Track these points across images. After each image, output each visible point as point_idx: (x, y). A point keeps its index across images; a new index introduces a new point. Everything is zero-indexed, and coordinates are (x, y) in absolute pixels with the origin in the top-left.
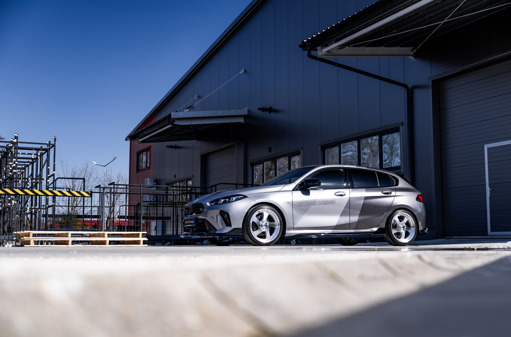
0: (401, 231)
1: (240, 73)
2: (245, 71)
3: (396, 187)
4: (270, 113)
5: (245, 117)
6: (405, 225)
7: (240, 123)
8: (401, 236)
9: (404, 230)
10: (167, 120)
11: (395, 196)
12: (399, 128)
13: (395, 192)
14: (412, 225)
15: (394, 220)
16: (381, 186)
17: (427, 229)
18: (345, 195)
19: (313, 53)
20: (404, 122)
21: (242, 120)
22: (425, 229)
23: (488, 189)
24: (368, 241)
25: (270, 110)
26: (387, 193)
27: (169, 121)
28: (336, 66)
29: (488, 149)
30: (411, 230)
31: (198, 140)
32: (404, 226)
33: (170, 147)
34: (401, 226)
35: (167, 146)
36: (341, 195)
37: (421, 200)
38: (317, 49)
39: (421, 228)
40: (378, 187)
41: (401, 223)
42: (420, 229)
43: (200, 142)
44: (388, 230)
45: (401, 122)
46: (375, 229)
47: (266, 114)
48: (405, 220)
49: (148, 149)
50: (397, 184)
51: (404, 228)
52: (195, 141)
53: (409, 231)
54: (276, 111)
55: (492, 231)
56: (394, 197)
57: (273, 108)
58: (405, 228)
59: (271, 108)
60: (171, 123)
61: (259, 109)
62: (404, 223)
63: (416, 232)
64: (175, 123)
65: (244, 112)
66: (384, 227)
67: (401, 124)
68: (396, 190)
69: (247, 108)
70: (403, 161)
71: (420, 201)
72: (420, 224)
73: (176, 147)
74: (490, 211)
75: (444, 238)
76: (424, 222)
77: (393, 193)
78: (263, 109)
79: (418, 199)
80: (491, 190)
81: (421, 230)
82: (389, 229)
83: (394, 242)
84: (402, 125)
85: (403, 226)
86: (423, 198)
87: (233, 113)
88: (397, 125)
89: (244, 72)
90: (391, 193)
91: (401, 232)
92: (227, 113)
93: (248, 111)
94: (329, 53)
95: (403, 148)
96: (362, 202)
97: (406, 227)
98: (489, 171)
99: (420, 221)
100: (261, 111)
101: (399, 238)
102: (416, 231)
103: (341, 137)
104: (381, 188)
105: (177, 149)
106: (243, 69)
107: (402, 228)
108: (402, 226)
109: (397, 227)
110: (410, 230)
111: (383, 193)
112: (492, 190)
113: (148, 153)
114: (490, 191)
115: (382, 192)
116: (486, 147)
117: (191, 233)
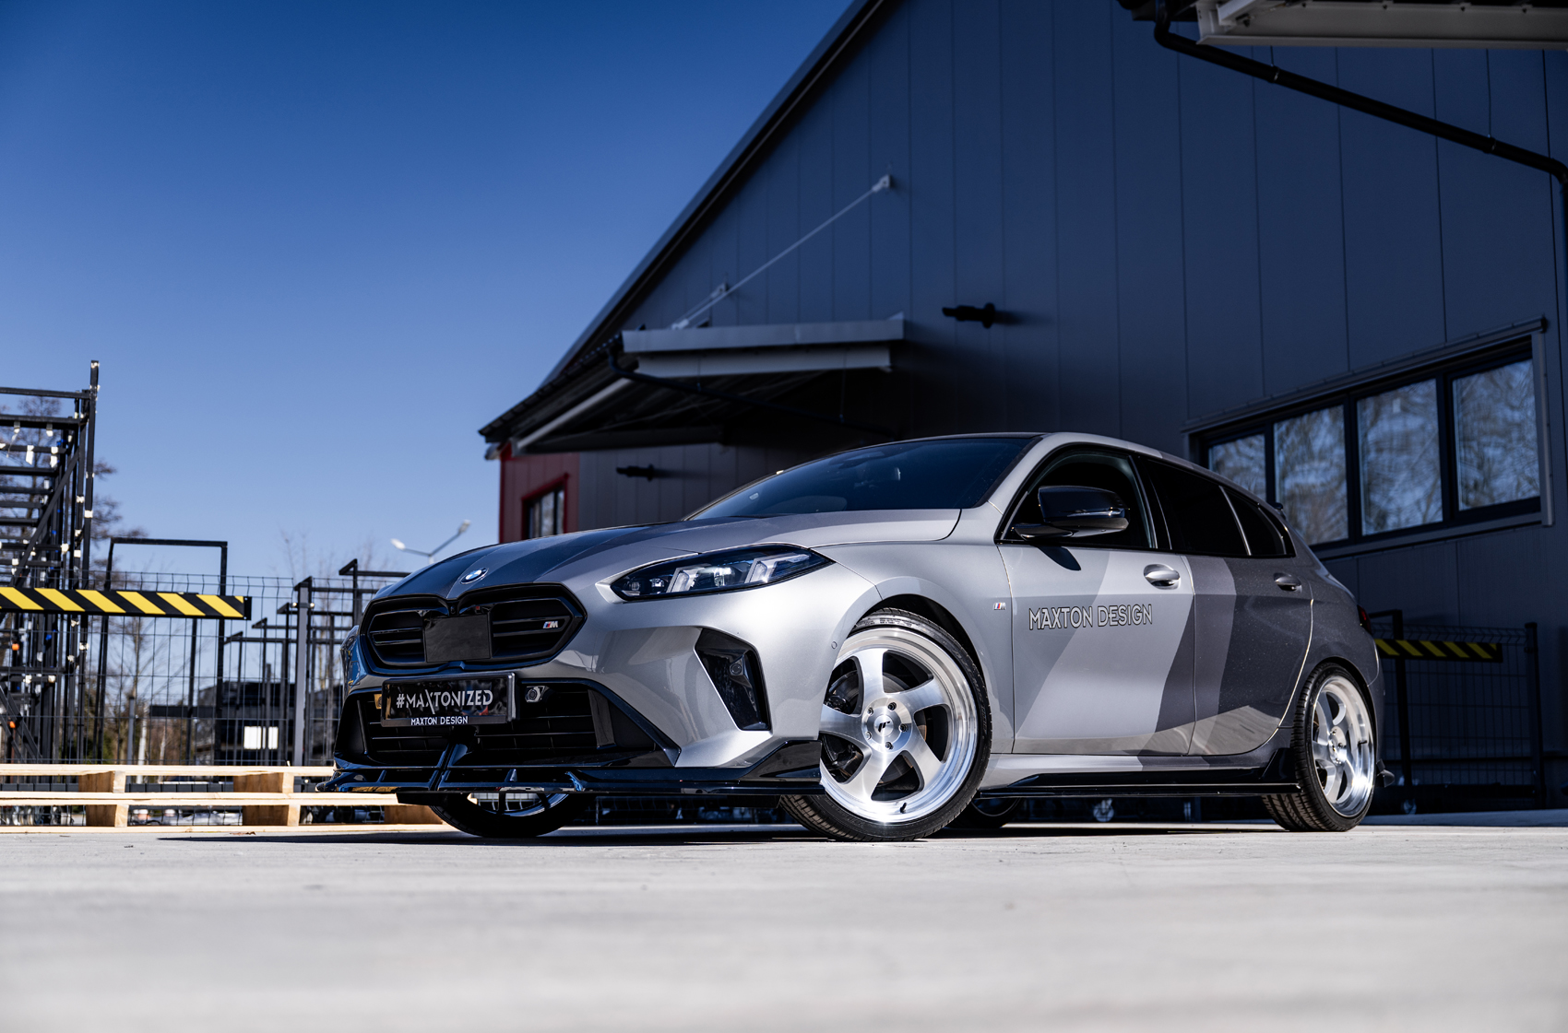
1: (876, 188)
2: (893, 183)
4: (987, 325)
5: (893, 347)
7: (875, 371)
10: (610, 359)
12: (1530, 344)
19: (1177, 28)
20: (1551, 317)
21: (882, 361)
24: (1406, 807)
25: (988, 316)
27: (615, 364)
28: (1271, 80)
31: (726, 441)
33: (631, 472)
35: (620, 471)
38: (1194, 9)
43: (732, 450)
45: (1540, 317)
47: (971, 333)
49: (558, 485)
52: (716, 447)
54: (1009, 319)
57: (999, 307)
59: (990, 307)
60: (629, 372)
61: (947, 312)
64: (638, 371)
65: (892, 328)
67: (1539, 324)
69: (900, 317)
70: (1551, 475)
73: (650, 473)
78: (962, 313)
84: (1544, 331)
87: (849, 332)
88: (1521, 330)
89: (887, 185)
92: (826, 332)
93: (907, 325)
94: (1247, 23)
95: (1548, 425)
100: (952, 320)
103: (1275, 396)
105: (655, 482)
106: (882, 175)
113: (561, 495)
117: (450, 769)
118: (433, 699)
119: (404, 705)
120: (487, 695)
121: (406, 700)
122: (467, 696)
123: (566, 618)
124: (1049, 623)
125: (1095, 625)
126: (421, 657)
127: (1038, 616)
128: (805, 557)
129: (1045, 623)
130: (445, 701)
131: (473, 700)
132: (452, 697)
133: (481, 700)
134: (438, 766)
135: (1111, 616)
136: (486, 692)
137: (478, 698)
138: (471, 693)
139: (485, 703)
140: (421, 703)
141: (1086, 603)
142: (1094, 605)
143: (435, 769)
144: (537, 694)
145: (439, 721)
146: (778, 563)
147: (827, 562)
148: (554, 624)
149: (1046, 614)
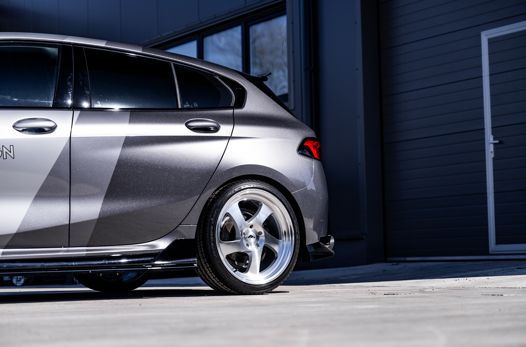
0: (250, 248)
3: (237, 111)
6: (261, 230)
8: (249, 265)
9: (258, 245)
11: (229, 138)
12: (285, 5)
13: (230, 127)
14: (284, 228)
15: (227, 215)
16: (185, 106)
17: (332, 241)
18: (52, 129)
22: (325, 240)
23: (489, 139)
26: (206, 129)
29: (491, 42)
30: (281, 245)
32: (260, 233)
34: (248, 232)
36: (40, 130)
37: (314, 152)
39: (313, 237)
40: (177, 109)
41: (251, 222)
42: (309, 242)
44: (205, 247)
46: (162, 244)
48: (263, 214)
50: (240, 103)
51: (258, 238)
53: (276, 248)
55: (499, 241)
56: (226, 141)
58: (262, 237)
62: (259, 223)
63: (297, 251)
66: (194, 238)
68: (235, 120)
70: (294, 81)
71: (311, 156)
72: (309, 224)
74: (495, 193)
75: (386, 261)
76: (321, 220)
77: (225, 130)
79: (303, 149)
80: (497, 142)
81: (314, 245)
82: (210, 242)
83: (225, 283)
85: (255, 231)
86: (320, 148)
90: (217, 129)
91: (250, 252)
95: (293, 52)
96: (115, 153)
97: (266, 236)
98: (492, 95)
99: (310, 217)
101: (244, 270)
102: (298, 246)
104: (185, 113)
107: (252, 240)
108: (251, 233)
109: (237, 236)
110: (277, 243)
111: (189, 127)
112: (500, 142)
114: (494, 144)
115: (186, 125)
116: (485, 37)
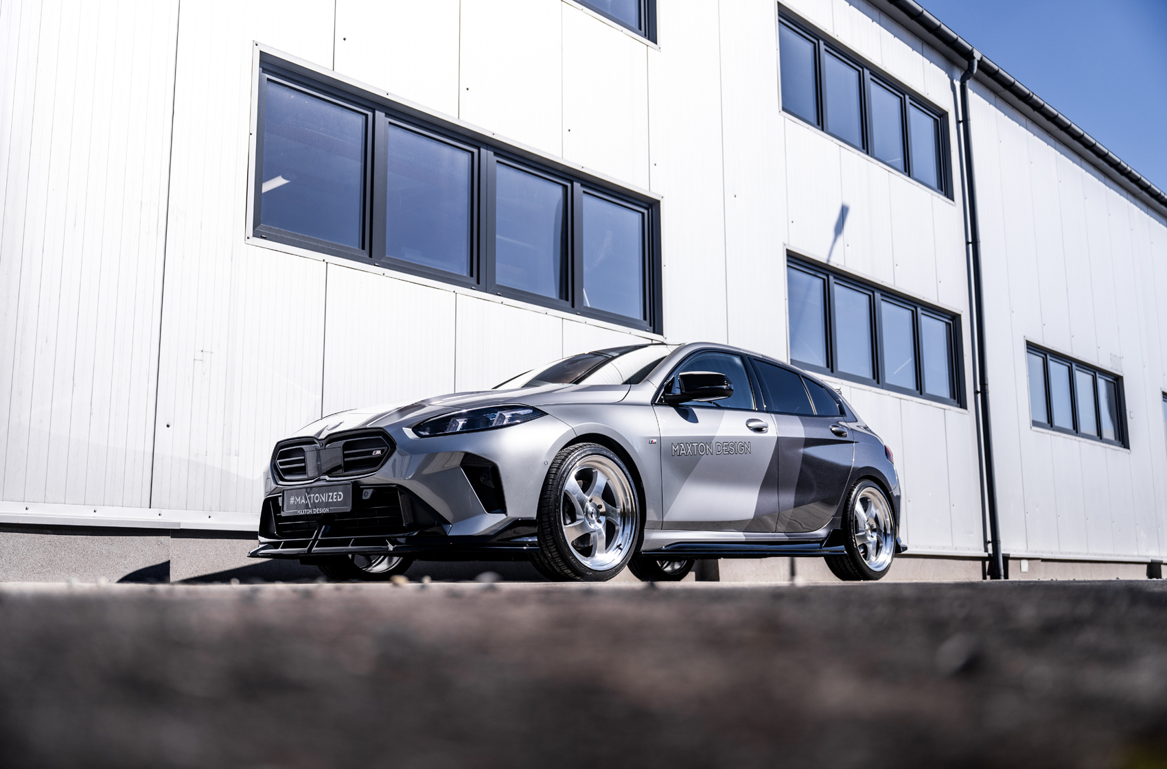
16: (818, 413)
26: (841, 434)
62: (872, 518)
66: (840, 528)
82: (851, 533)
85: (869, 525)
90: (846, 434)
111: (833, 432)
115: (831, 429)
117: (320, 540)
118: (310, 498)
119: (294, 503)
120: (340, 495)
121: (295, 500)
122: (329, 496)
123: (386, 448)
124: (684, 452)
125: (714, 453)
126: (305, 474)
127: (677, 447)
128: (531, 411)
129: (682, 452)
130: (317, 500)
131: (332, 498)
132: (320, 497)
133: (336, 498)
134: (313, 538)
135: (724, 448)
136: (340, 493)
137: (335, 497)
138: (331, 494)
139: (339, 500)
140: (303, 501)
141: (708, 441)
142: (714, 442)
143: (310, 540)
144: (367, 494)
145: (313, 511)
146: (513, 415)
147: (543, 414)
148: (379, 452)
149: (683, 446)
